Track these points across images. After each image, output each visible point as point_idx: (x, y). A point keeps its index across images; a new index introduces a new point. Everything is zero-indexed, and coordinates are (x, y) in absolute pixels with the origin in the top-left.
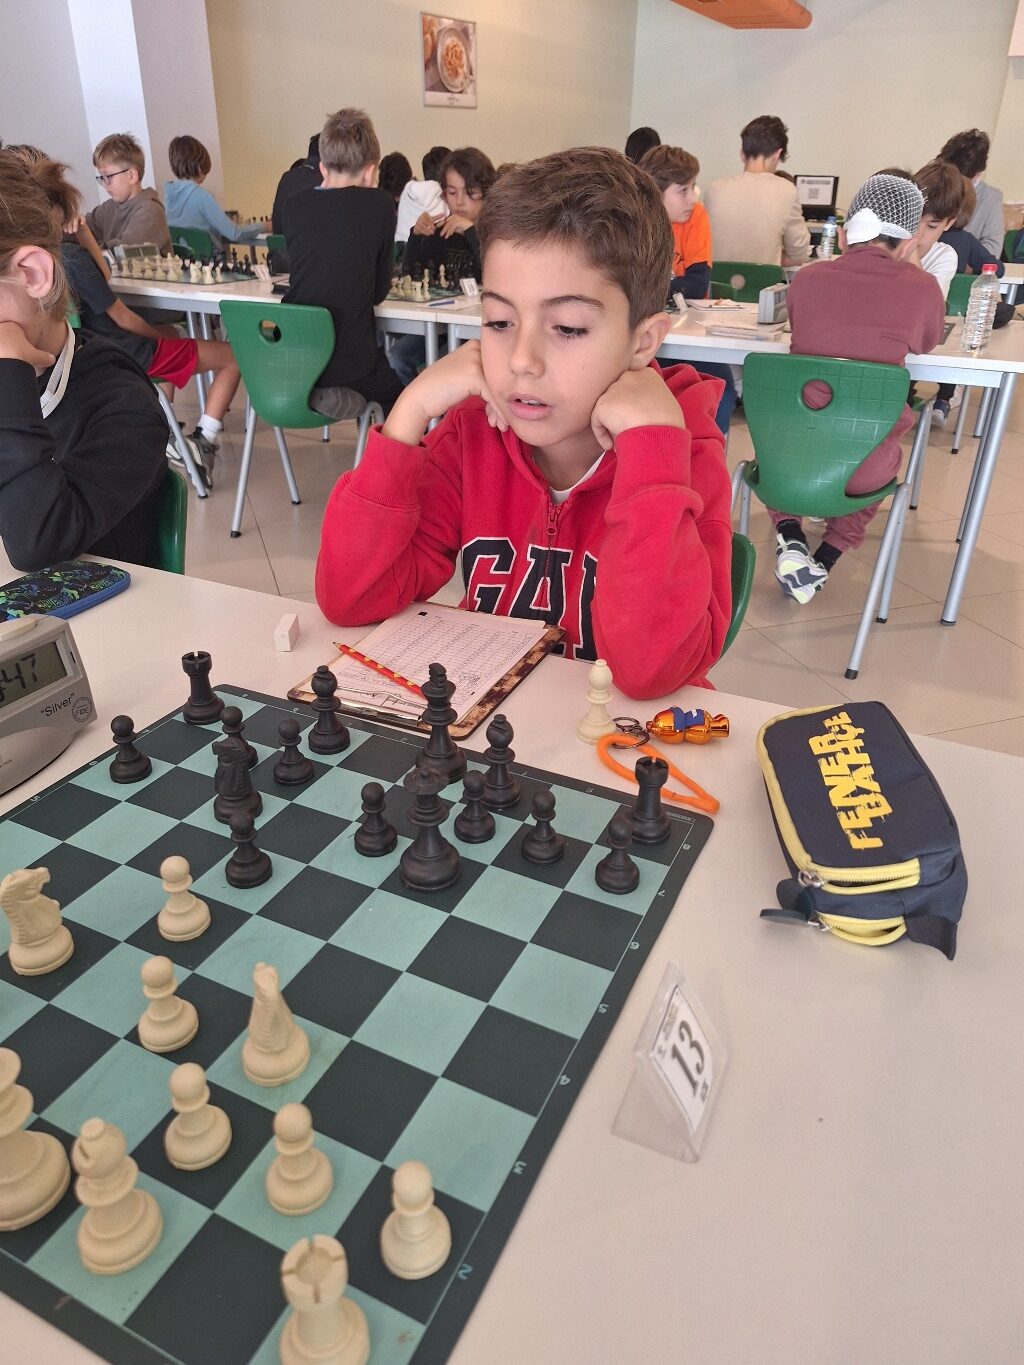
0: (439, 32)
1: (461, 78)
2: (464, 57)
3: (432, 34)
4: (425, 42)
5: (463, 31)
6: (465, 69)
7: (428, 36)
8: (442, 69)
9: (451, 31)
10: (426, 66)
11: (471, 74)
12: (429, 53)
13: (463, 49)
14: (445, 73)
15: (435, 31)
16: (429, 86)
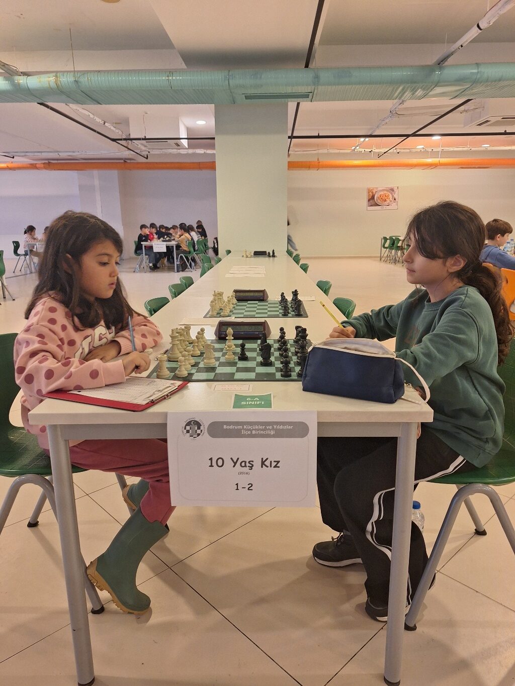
0: (376, 192)
1: (388, 201)
2: (391, 196)
3: (372, 193)
4: (369, 195)
5: (392, 190)
6: (391, 199)
7: (371, 193)
8: (377, 200)
9: (383, 190)
10: (369, 200)
11: (395, 200)
12: (370, 197)
13: (390, 194)
14: (379, 202)
15: (374, 192)
16: (370, 205)
